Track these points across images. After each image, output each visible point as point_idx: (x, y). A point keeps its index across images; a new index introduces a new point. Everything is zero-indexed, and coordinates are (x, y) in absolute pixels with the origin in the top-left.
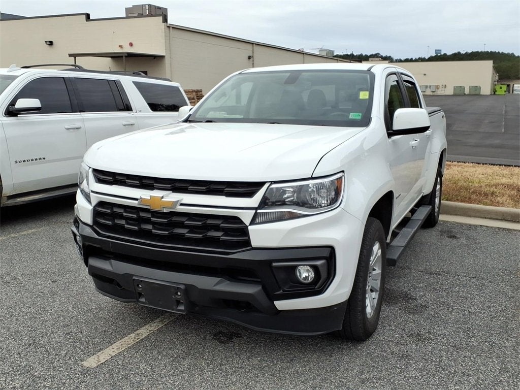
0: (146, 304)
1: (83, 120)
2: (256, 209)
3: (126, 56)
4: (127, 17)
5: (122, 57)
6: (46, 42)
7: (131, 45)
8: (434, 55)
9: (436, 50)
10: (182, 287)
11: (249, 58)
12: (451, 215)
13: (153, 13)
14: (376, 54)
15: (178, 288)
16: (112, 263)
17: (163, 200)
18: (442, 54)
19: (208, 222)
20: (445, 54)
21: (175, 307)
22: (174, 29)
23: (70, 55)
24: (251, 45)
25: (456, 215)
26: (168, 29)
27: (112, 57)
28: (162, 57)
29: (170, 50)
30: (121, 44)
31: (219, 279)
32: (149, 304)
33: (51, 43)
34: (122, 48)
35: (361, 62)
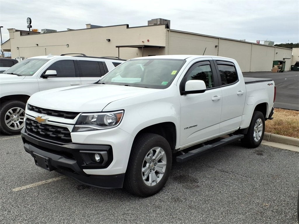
0: (38, 165)
1: (81, 81)
2: (75, 125)
3: (143, 47)
4: (148, 26)
5: (142, 47)
6: (107, 40)
7: (148, 41)
11: (216, 47)
12: (276, 142)
13: (162, 23)
15: (46, 159)
17: (41, 118)
19: (58, 130)
21: (46, 168)
22: (171, 32)
23: (117, 47)
24: (217, 39)
25: (279, 143)
26: (167, 32)
27: (138, 48)
28: (163, 48)
29: (168, 44)
30: (143, 41)
31: (60, 156)
33: (109, 40)
34: (144, 43)
35: (292, 48)
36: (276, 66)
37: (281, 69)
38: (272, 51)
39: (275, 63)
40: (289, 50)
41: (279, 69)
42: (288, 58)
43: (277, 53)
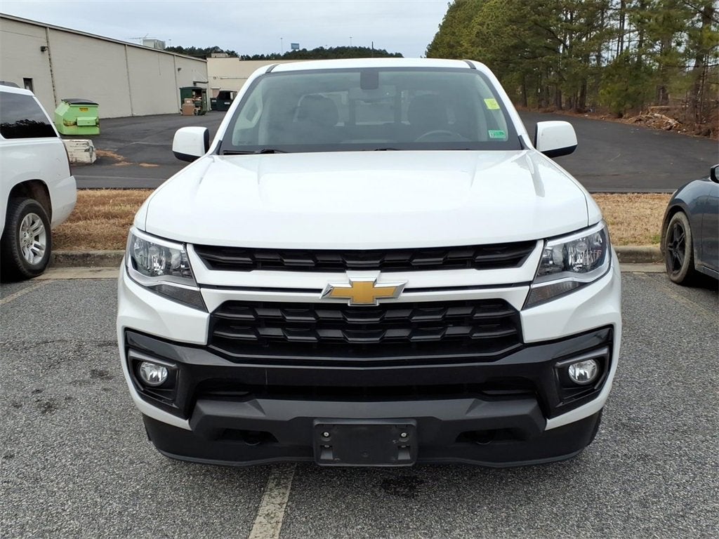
0: (335, 462)
2: (531, 283)
8: (290, 50)
9: (292, 44)
10: (413, 423)
11: (43, 49)
14: (214, 48)
15: (407, 425)
16: (260, 404)
17: (377, 286)
18: (301, 49)
19: (447, 314)
20: (304, 50)
24: (42, 31)
31: (473, 400)
32: (339, 462)
35: (206, 59)
36: (188, 101)
37: (202, 107)
38: (168, 62)
39: (185, 93)
40: (200, 63)
41: (197, 107)
42: (204, 81)
43: (179, 69)
